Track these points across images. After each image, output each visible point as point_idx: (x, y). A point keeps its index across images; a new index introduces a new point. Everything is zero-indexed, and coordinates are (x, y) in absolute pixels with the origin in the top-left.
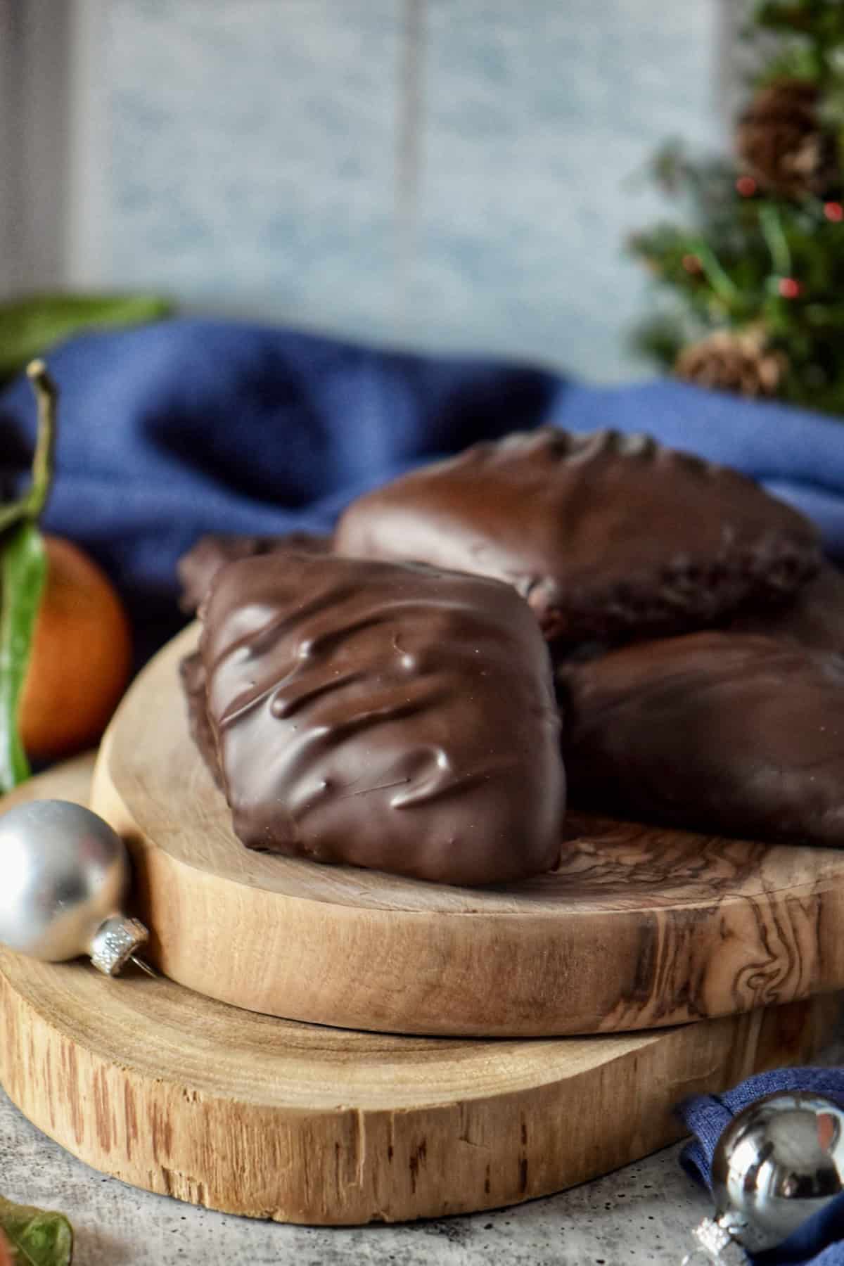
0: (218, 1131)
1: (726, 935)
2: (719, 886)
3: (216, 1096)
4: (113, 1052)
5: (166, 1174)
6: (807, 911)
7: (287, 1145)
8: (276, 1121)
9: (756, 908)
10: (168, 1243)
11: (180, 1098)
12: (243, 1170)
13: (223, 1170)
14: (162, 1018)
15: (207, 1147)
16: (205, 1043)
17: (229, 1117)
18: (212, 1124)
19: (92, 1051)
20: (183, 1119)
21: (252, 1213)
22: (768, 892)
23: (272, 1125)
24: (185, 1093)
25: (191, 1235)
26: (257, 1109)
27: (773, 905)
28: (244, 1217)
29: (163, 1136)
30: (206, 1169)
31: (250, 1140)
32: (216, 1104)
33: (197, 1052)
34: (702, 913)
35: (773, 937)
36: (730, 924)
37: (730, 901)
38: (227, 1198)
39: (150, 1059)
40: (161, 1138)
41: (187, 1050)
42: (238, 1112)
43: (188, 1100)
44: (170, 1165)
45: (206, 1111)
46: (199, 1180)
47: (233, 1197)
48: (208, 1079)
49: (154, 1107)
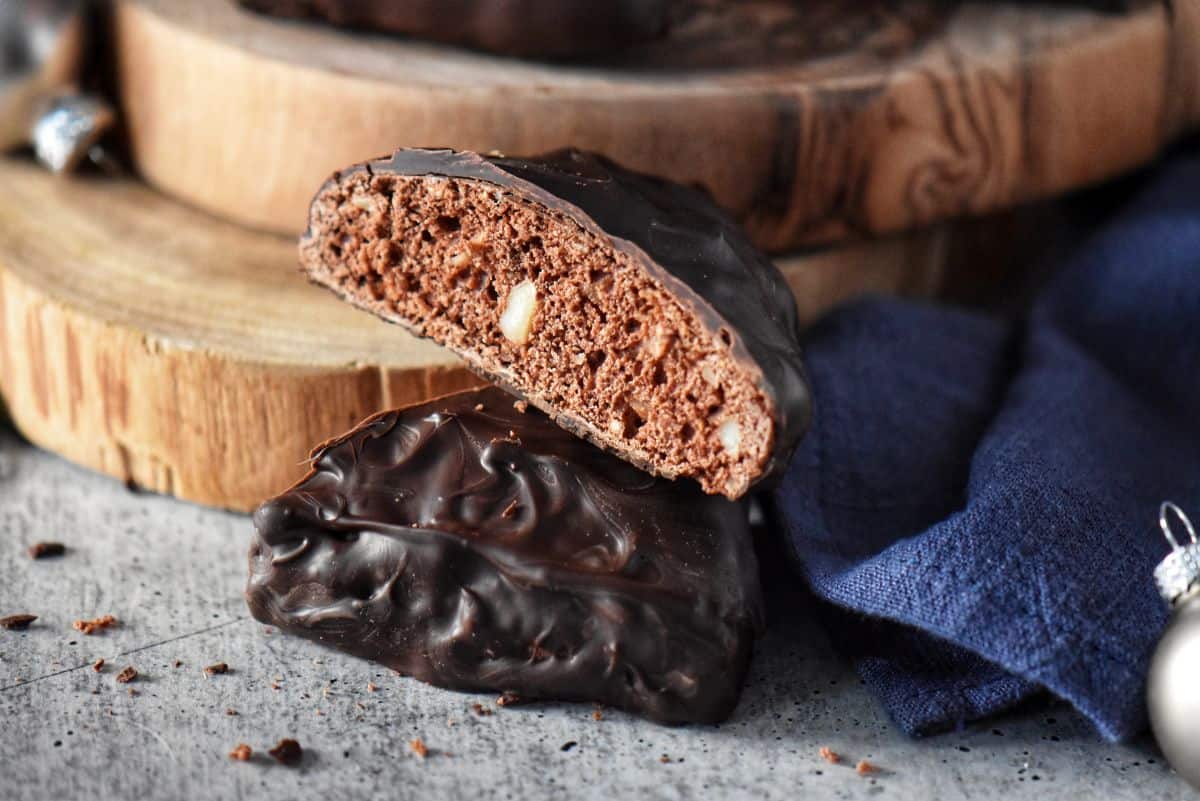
0: (190, 395)
1: (896, 122)
2: (888, 56)
3: (186, 346)
4: (54, 281)
5: (124, 453)
6: (1008, 91)
7: (283, 412)
8: (267, 381)
9: (937, 86)
10: (120, 548)
11: (138, 349)
12: (224, 447)
13: (197, 446)
14: (126, 232)
15: (175, 416)
16: (180, 269)
17: (204, 376)
18: (181, 384)
19: (25, 280)
20: (143, 376)
21: (236, 505)
22: (955, 62)
23: (262, 388)
24: (144, 341)
25: (153, 537)
26: (241, 365)
27: (962, 83)
28: (228, 511)
29: (117, 398)
30: (175, 444)
31: (234, 407)
32: (185, 359)
33: (169, 283)
34: (862, 95)
35: (961, 126)
36: (903, 106)
37: (903, 78)
38: (204, 484)
39: (102, 293)
40: (115, 402)
41: (154, 280)
42: (215, 369)
43: (148, 351)
44: (128, 439)
45: (174, 367)
46: (166, 458)
47: (212, 484)
48: (177, 323)
49: (104, 362)
